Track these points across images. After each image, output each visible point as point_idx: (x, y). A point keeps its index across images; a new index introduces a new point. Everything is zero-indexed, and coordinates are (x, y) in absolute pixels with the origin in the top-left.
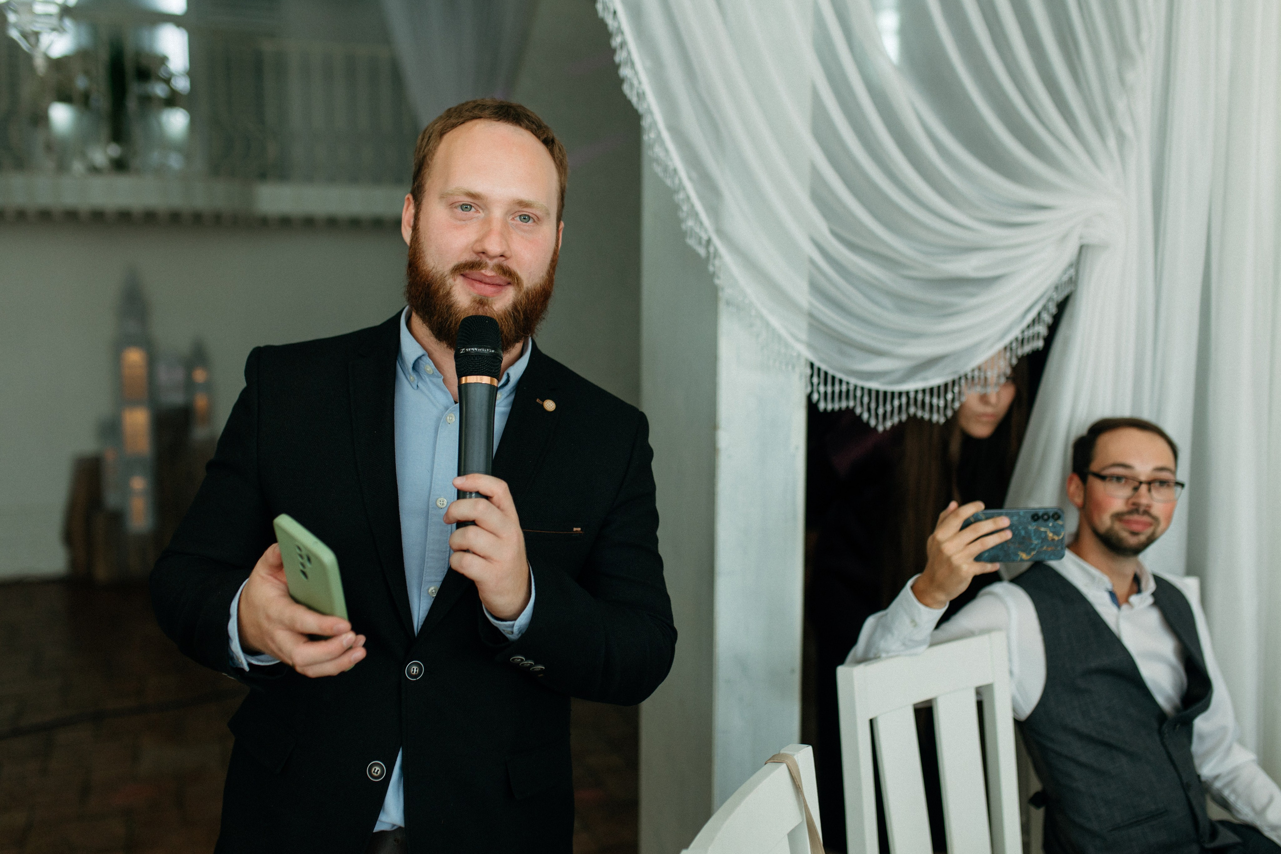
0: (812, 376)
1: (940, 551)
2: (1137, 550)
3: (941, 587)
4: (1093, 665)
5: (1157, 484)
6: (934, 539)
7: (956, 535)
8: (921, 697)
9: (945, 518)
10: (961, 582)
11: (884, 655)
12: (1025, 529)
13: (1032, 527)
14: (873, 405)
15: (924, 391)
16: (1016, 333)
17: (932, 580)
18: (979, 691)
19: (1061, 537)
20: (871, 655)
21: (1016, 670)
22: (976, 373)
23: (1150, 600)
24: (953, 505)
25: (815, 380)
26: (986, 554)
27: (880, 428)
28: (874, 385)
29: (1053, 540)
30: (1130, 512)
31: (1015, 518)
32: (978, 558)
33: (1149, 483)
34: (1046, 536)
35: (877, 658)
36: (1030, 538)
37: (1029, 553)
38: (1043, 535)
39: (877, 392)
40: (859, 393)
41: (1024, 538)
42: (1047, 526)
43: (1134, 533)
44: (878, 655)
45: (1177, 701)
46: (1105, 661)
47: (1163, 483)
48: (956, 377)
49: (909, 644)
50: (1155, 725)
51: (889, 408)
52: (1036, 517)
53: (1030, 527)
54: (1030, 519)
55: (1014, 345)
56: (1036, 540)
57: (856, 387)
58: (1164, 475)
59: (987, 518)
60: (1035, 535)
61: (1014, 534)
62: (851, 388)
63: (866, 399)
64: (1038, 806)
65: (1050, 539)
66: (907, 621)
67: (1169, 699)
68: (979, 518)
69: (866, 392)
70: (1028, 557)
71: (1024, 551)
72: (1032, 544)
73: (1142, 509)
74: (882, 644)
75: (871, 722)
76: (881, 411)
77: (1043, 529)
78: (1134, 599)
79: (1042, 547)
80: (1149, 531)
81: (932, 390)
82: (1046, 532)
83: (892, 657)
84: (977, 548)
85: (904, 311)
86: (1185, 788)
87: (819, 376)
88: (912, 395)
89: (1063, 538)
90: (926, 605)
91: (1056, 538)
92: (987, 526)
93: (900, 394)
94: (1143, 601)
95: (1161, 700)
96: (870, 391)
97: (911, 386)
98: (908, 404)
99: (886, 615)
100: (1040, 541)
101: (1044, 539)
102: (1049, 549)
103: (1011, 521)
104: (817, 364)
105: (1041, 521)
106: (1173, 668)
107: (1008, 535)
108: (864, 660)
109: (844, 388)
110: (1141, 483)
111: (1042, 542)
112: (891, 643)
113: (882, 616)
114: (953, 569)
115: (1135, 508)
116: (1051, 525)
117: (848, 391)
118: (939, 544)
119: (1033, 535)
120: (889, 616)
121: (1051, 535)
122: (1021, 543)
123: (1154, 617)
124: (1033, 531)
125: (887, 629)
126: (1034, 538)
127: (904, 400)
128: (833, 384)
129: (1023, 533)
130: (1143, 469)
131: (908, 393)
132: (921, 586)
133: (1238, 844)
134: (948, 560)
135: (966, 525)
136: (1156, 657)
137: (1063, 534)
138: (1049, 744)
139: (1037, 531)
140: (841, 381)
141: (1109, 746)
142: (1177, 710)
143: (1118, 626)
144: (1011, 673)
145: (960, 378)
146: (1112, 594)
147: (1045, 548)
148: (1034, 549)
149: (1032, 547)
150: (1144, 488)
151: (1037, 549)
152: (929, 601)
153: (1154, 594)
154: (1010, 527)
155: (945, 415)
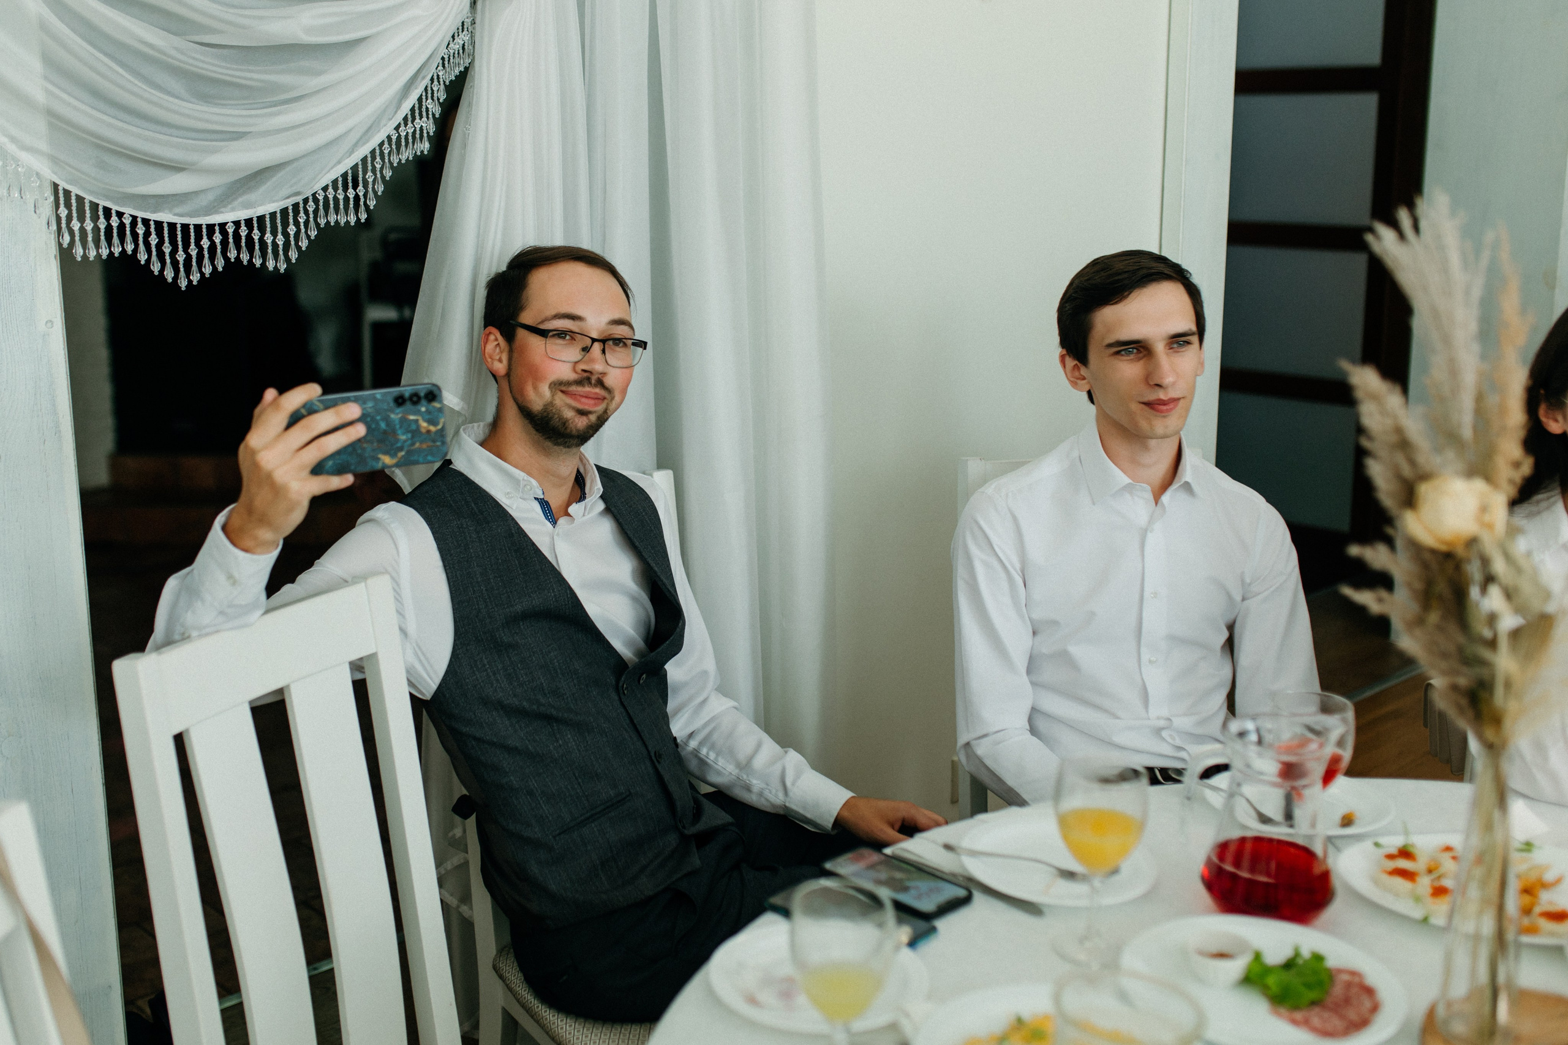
0: (57, 207)
1: (256, 466)
2: (584, 437)
3: (264, 520)
4: (518, 608)
5: (611, 343)
6: (247, 446)
7: (279, 437)
8: (262, 688)
9: (261, 413)
10: (291, 509)
11: (194, 634)
12: (387, 419)
13: (395, 416)
14: (167, 248)
15: (249, 222)
16: (388, 129)
17: (250, 511)
18: (357, 666)
19: (439, 427)
20: (177, 637)
21: (412, 629)
22: (331, 193)
23: (601, 506)
24: (270, 394)
25: (63, 212)
26: (330, 463)
27: (183, 284)
28: (165, 217)
29: (429, 432)
30: (579, 382)
31: (370, 404)
32: (317, 470)
33: (603, 341)
34: (418, 426)
35: (185, 638)
36: (394, 432)
37: (393, 456)
38: (414, 427)
39: (172, 226)
40: (141, 230)
41: (385, 432)
42: (418, 413)
43: (582, 413)
44: (186, 635)
45: (641, 644)
46: (536, 601)
47: (618, 341)
48: (299, 199)
49: (232, 614)
50: (611, 680)
51: (194, 252)
52: (400, 401)
53: (392, 416)
54: (392, 404)
55: (386, 149)
56: (404, 434)
57: (134, 219)
58: (621, 331)
59: (327, 408)
60: (401, 427)
61: (369, 428)
62: (127, 221)
63: (154, 240)
64: (465, 816)
65: (424, 431)
66: (222, 578)
67: (629, 643)
68: (316, 408)
69: (153, 226)
70: (394, 461)
71: (386, 453)
72: (398, 440)
73: (594, 379)
74: (189, 618)
75: (180, 741)
76: (181, 257)
77: (412, 417)
78: (574, 509)
79: (413, 444)
80: (600, 408)
81: (261, 219)
82: (417, 421)
83: (207, 635)
84: (313, 455)
85: (205, 98)
86: (655, 759)
87: (68, 205)
88: (230, 230)
89: (443, 429)
90: (246, 550)
91: (432, 428)
92: (325, 420)
93: (211, 228)
94: (591, 509)
95: (618, 645)
96: (159, 225)
97: (228, 216)
98: (225, 243)
99: (192, 570)
100: (409, 435)
101: (416, 433)
102: (424, 446)
103: (363, 409)
104: (63, 185)
105: (408, 405)
106: (635, 599)
107: (360, 430)
108: (169, 642)
109: (115, 222)
110: (594, 340)
111: (413, 437)
112: (200, 615)
113: (188, 574)
114: (277, 490)
115: (587, 378)
116: (423, 409)
117: (122, 226)
118: (253, 453)
119: (398, 427)
120: (195, 572)
121: (424, 424)
122: (380, 441)
123: (605, 530)
124: (397, 422)
125: (192, 593)
126: (399, 432)
127: (218, 238)
128: (95, 218)
129: (383, 425)
130: (596, 322)
131: (223, 226)
132: (236, 522)
133: (731, 824)
134: (268, 479)
135: (295, 419)
136: (606, 585)
137: (442, 421)
138: (465, 730)
139: (403, 420)
140: (107, 212)
141: (548, 719)
142: (640, 654)
143: (553, 549)
144: (403, 631)
145: (306, 201)
146: (544, 504)
147: (417, 445)
148: (401, 449)
149: (399, 445)
150: (597, 347)
151: (406, 449)
152: (249, 543)
153: (603, 497)
154: (362, 419)
155: (287, 259)
